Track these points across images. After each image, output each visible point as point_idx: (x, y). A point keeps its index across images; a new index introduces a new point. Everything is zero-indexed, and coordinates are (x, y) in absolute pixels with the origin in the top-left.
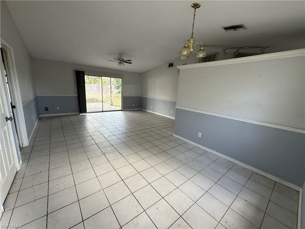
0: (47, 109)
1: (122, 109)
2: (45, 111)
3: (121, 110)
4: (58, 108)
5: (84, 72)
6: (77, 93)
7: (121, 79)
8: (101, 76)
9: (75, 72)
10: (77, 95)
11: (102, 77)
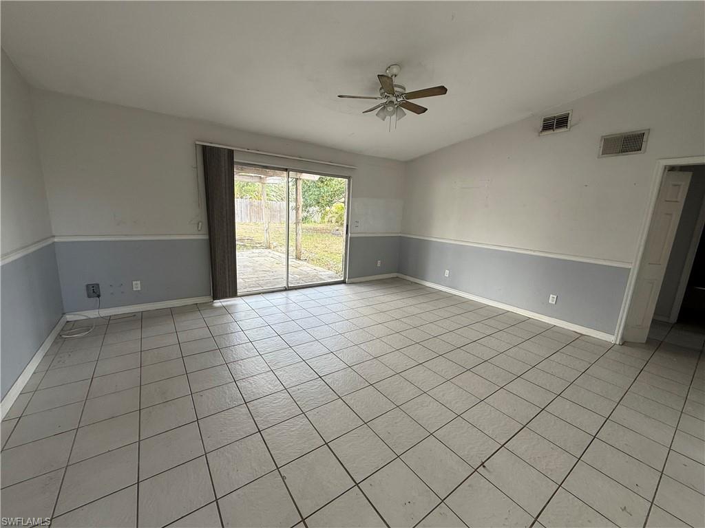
0: (94, 291)
1: (345, 278)
2: (89, 296)
3: (343, 282)
4: (137, 286)
5: (231, 153)
6: (205, 229)
7: (345, 181)
8: (286, 170)
9: (199, 150)
10: (207, 237)
11: (291, 173)
